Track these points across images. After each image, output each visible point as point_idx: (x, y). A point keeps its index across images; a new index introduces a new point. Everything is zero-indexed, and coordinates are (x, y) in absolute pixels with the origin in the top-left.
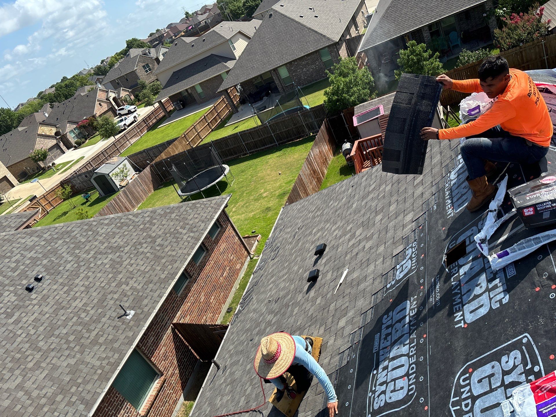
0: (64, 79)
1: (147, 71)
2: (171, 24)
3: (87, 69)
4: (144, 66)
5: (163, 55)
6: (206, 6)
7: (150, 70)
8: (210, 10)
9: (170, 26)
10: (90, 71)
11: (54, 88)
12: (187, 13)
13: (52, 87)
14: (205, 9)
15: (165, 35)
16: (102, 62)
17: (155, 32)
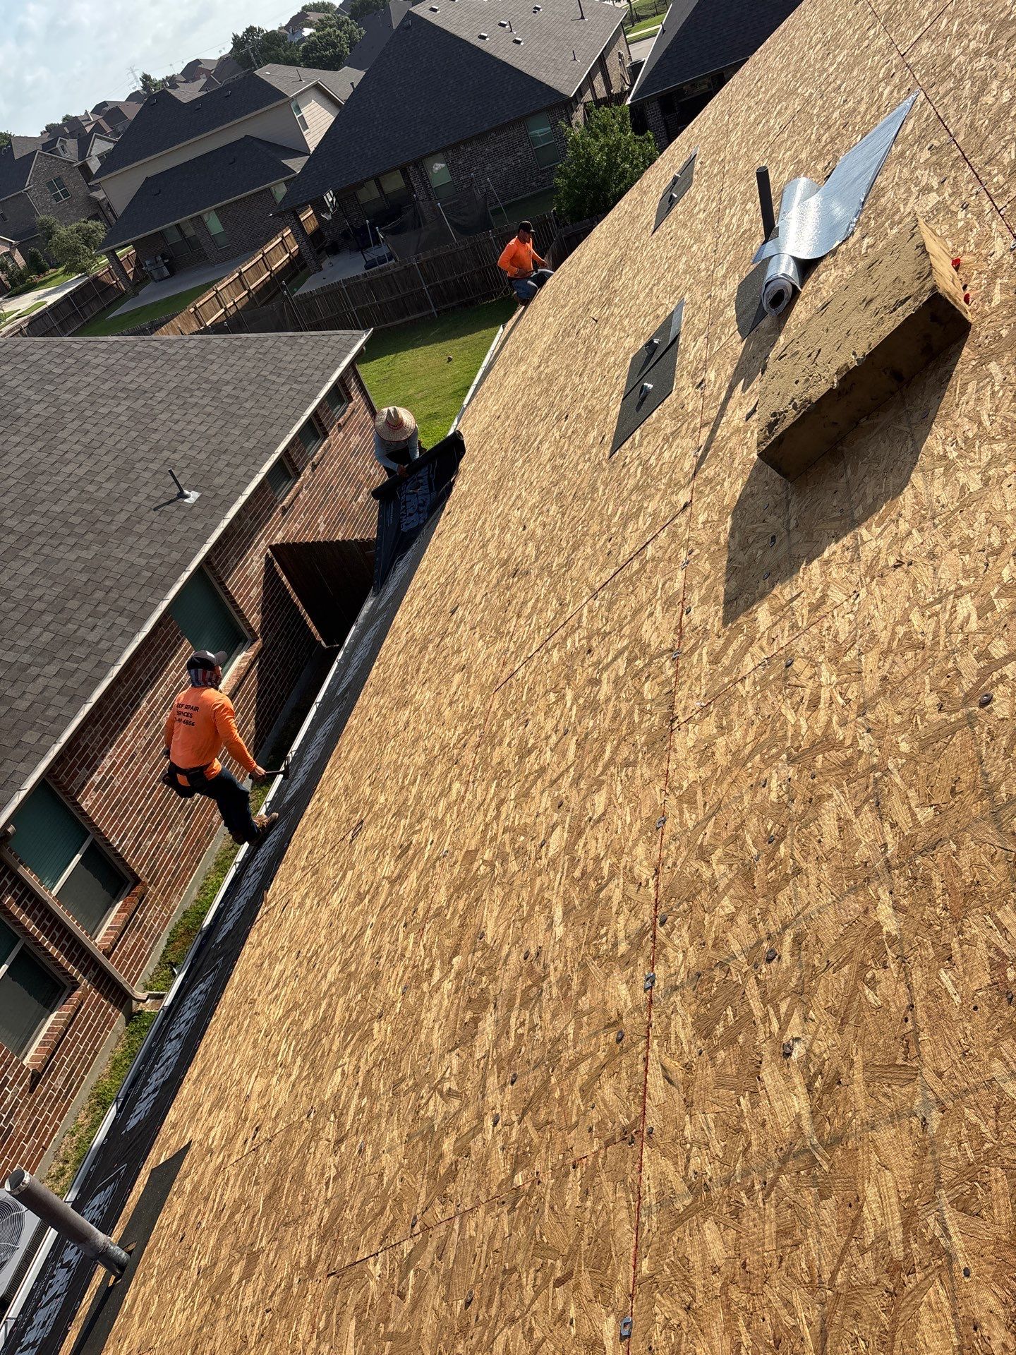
1: (57, 198)
2: (104, 104)
4: (50, 184)
5: (100, 157)
6: (198, 62)
7: (65, 194)
8: (207, 72)
9: (98, 109)
12: (146, 78)
14: (193, 69)
15: (88, 129)
17: (61, 122)
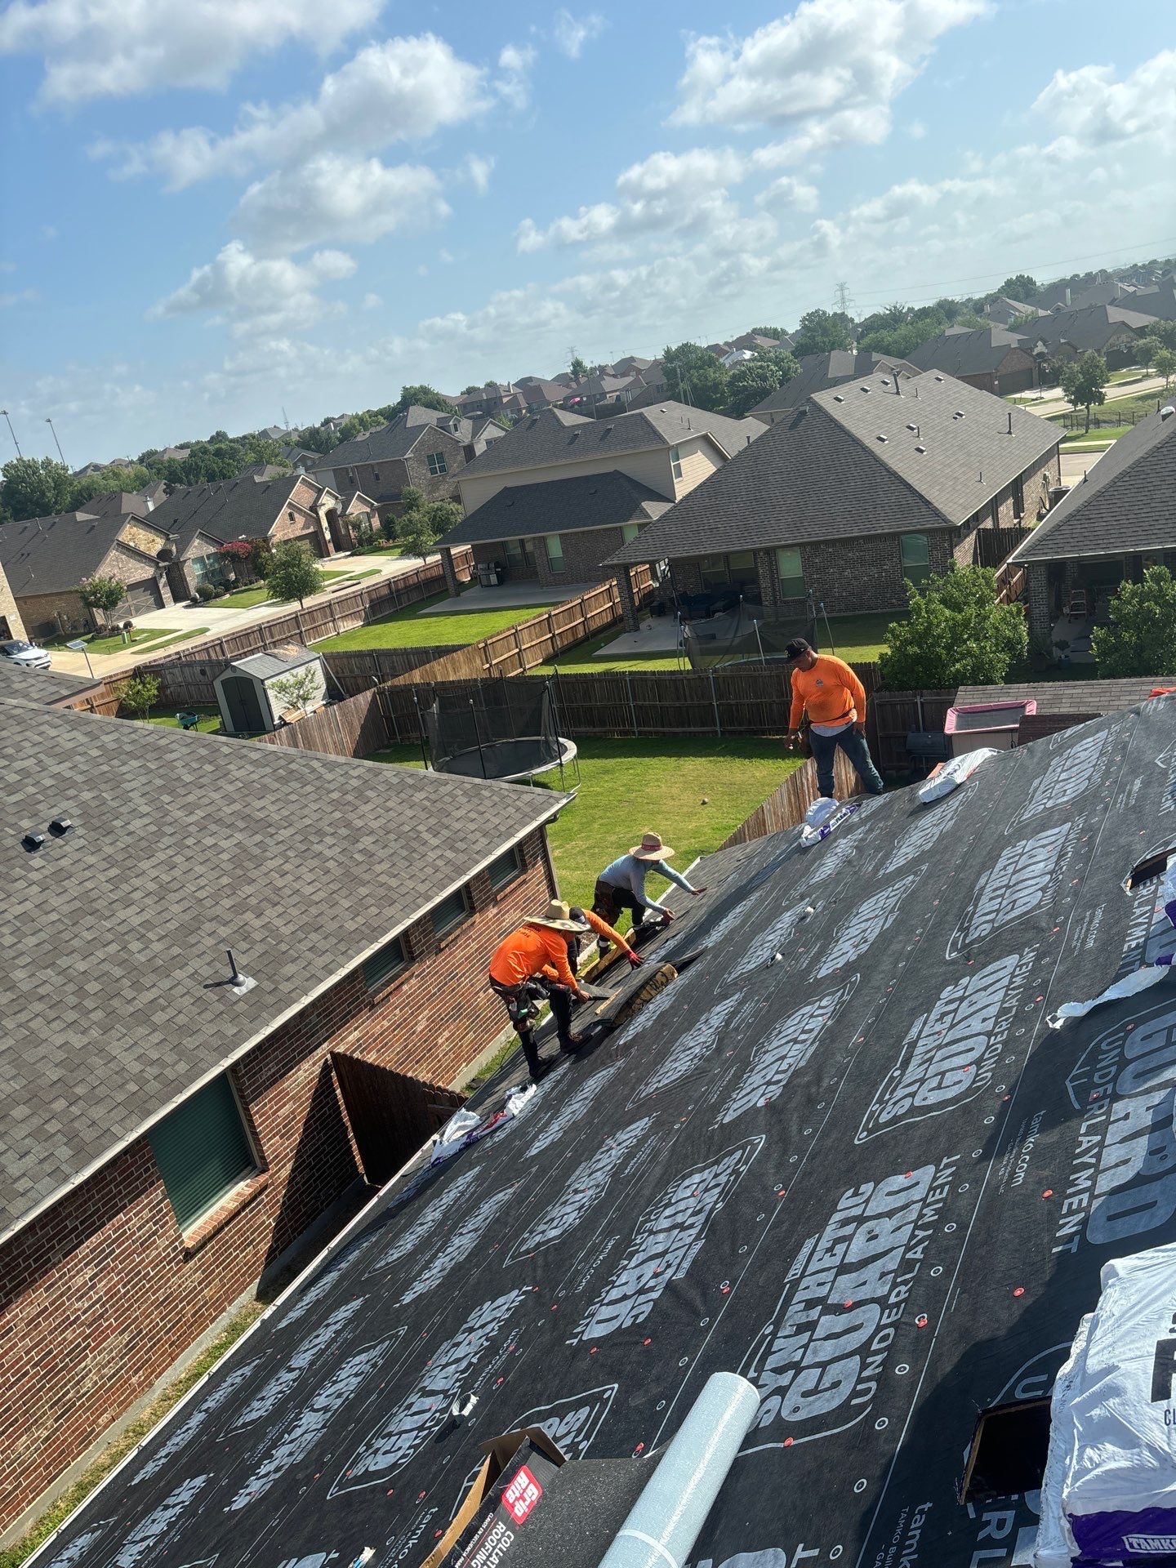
0: (220, 437)
1: (433, 471)
2: (530, 379)
3: (283, 427)
4: (430, 457)
5: (488, 442)
6: (632, 359)
7: (443, 469)
8: (639, 371)
9: (524, 384)
10: (289, 434)
11: (188, 451)
12: (577, 365)
13: (182, 447)
14: (627, 366)
15: (505, 400)
16: (327, 422)
17: (482, 386)
